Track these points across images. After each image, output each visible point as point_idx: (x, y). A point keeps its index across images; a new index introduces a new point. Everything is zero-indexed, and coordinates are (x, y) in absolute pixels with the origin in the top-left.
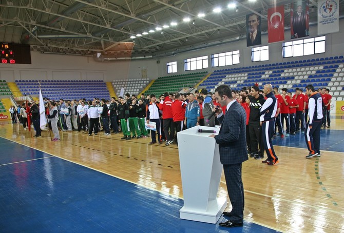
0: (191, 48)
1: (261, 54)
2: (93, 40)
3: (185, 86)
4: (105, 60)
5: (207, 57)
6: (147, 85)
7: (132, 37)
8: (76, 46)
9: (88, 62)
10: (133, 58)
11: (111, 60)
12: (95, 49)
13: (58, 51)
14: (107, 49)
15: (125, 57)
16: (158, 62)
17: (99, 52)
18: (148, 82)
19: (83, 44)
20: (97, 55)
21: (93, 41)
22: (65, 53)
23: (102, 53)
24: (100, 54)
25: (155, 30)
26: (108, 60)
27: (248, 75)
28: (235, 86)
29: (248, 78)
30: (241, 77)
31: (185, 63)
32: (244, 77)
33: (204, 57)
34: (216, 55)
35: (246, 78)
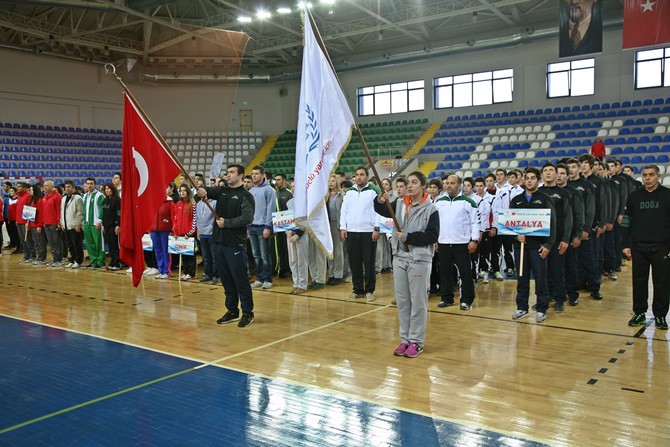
0: (384, 60)
1: (573, 79)
2: (125, 20)
3: (383, 154)
4: (147, 79)
5: (421, 84)
6: (259, 147)
7: (243, 20)
8: (74, 31)
9: (100, 81)
10: (221, 78)
11: (160, 81)
12: (123, 45)
13: (17, 42)
14: (156, 49)
15: (200, 74)
16: (282, 93)
17: (134, 56)
18: (259, 140)
19: (96, 27)
20: (126, 63)
21: (125, 23)
22: (37, 48)
23: (140, 59)
24: (135, 61)
25: (253, 17)
26: (153, 80)
27: (554, 129)
28: (531, 155)
29: (557, 137)
30: (537, 134)
31: (359, 96)
32: (546, 133)
33: (412, 85)
34: (448, 80)
35: (552, 136)
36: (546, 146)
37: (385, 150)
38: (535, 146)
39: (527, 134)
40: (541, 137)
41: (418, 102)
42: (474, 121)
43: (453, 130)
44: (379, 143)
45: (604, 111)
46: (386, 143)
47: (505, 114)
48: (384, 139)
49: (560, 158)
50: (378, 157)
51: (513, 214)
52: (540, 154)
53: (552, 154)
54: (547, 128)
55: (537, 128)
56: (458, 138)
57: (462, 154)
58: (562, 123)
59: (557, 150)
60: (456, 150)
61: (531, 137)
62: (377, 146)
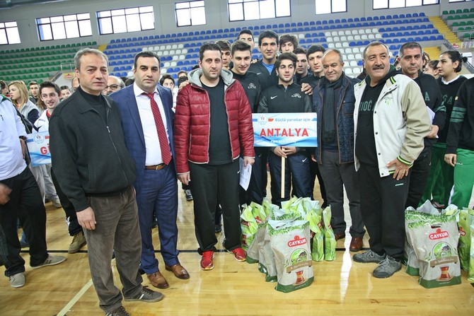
3: (65, 68)
5: (87, 16)
27: (186, 46)
28: (174, 64)
29: (189, 52)
30: (175, 50)
31: (38, 25)
32: (181, 50)
33: (80, 17)
34: (107, 14)
35: (185, 51)
36: (182, 58)
37: (67, 66)
38: (175, 58)
39: (169, 51)
40: (178, 52)
41: (87, 29)
42: (130, 42)
43: (116, 49)
44: (61, 60)
45: (214, 34)
46: (66, 60)
47: (151, 38)
48: (65, 57)
49: (194, 66)
50: (62, 71)
51: (270, 120)
52: (180, 63)
53: (187, 63)
54: (181, 46)
55: (175, 46)
56: (121, 55)
57: (126, 66)
58: (190, 43)
59: (190, 60)
60: (121, 63)
61: (172, 53)
62: (59, 63)
